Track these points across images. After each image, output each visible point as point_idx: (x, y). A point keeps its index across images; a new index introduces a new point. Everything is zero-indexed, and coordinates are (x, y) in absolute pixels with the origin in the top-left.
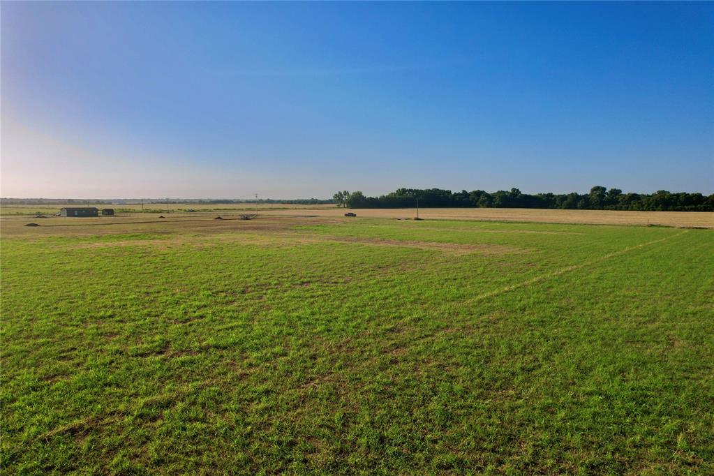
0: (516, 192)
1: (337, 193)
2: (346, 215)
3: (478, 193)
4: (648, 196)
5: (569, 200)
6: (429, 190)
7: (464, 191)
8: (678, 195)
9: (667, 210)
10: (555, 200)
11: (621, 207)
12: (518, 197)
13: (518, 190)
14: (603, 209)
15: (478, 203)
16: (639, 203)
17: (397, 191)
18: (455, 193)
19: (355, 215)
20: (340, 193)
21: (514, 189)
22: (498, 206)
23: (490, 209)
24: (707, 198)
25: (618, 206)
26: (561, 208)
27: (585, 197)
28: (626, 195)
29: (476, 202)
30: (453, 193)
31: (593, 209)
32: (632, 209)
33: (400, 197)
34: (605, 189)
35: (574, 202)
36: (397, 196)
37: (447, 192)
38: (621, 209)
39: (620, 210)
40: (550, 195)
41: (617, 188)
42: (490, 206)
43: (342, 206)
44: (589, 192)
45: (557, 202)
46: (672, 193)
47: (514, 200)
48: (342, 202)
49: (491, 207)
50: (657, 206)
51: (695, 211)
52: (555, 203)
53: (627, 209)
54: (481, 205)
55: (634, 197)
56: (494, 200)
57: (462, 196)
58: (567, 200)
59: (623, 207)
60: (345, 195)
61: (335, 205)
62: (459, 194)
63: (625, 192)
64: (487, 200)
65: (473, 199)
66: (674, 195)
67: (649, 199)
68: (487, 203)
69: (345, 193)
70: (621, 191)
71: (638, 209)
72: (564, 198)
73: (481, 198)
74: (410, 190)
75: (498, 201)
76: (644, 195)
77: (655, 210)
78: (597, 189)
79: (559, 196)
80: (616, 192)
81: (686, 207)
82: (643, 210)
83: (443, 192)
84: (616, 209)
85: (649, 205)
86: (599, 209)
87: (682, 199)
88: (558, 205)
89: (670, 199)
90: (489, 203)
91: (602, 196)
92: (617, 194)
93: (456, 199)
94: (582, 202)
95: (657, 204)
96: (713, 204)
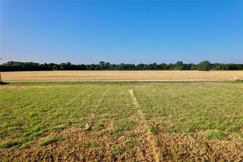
0: (69, 64)
3: (52, 64)
6: (28, 63)
10: (86, 67)
11: (111, 69)
12: (70, 66)
13: (70, 63)
14: (105, 70)
15: (52, 69)
16: (117, 68)
17: (8, 63)
21: (68, 63)
22: (62, 70)
23: (59, 71)
24: (137, 66)
25: (110, 69)
26: (89, 70)
27: (97, 65)
28: (112, 65)
29: (52, 68)
30: (40, 64)
31: (101, 70)
32: (115, 70)
33: (10, 65)
34: (104, 62)
35: (93, 68)
36: (8, 65)
37: (37, 64)
38: (111, 70)
40: (83, 65)
41: (108, 62)
42: (59, 69)
44: (99, 64)
45: (87, 67)
47: (68, 67)
50: (123, 69)
51: (134, 70)
53: (113, 70)
54: (54, 69)
55: (114, 65)
56: (60, 67)
57: (44, 65)
58: (91, 67)
59: (112, 69)
62: (43, 65)
64: (57, 67)
65: (50, 67)
66: (127, 65)
67: (120, 66)
68: (57, 68)
70: (110, 63)
71: (117, 70)
72: (89, 66)
73: (54, 67)
74: (16, 62)
75: (62, 67)
77: (122, 70)
78: (101, 62)
79: (87, 65)
80: (108, 64)
81: (132, 69)
82: (118, 70)
83: (35, 64)
84: (109, 70)
85: (120, 68)
86: (103, 70)
87: (130, 66)
88: (87, 69)
90: (58, 69)
91: (103, 65)
92: (109, 64)
93: (42, 67)
94: (96, 67)
95: (123, 68)
96: (139, 68)
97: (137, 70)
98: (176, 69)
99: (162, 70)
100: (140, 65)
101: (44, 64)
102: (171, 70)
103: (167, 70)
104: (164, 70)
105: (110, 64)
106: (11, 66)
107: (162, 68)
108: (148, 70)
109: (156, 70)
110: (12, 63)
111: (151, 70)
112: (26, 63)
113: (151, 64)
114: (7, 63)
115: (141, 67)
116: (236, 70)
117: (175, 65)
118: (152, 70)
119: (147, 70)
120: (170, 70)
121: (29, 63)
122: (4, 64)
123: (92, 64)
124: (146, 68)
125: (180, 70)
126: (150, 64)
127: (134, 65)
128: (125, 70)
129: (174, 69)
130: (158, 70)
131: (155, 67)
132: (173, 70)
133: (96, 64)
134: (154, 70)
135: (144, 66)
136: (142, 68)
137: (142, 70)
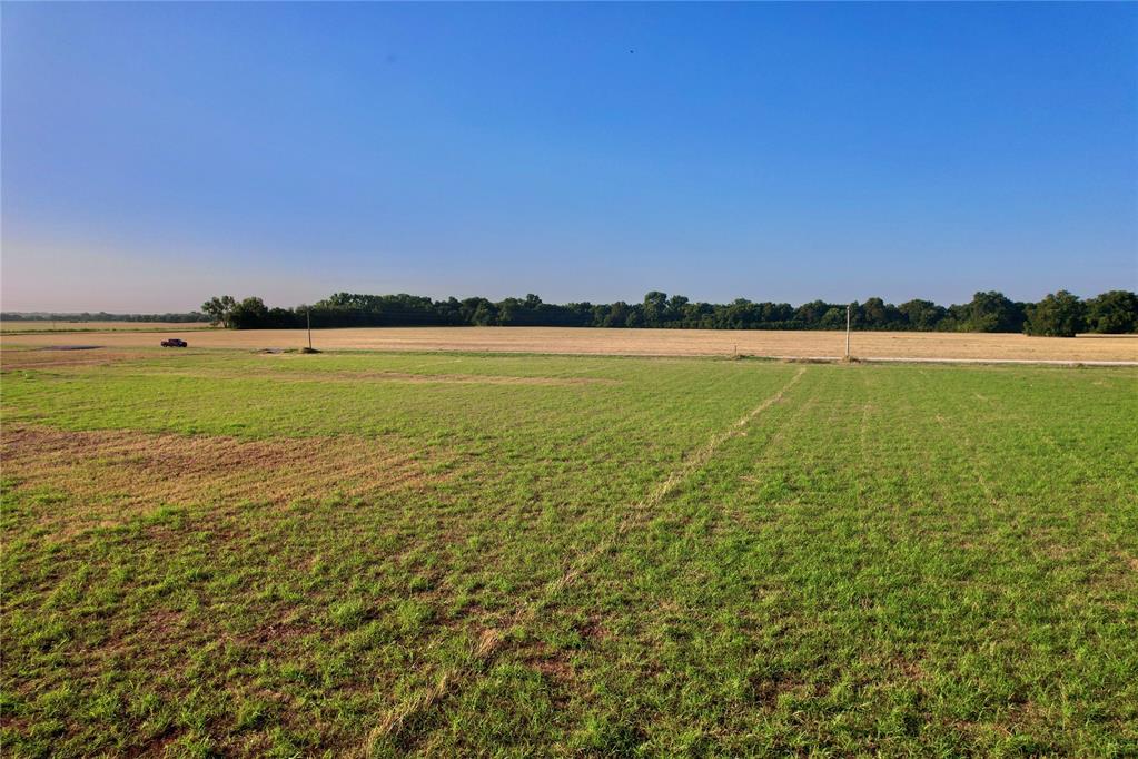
0: (533, 300)
1: (210, 301)
2: (165, 344)
3: (474, 303)
4: (724, 307)
5: (613, 313)
6: (392, 297)
7: (452, 299)
8: (762, 306)
9: (749, 328)
10: (594, 312)
11: (689, 324)
12: (537, 308)
13: (537, 298)
14: (663, 328)
15: (474, 319)
16: (712, 318)
17: (332, 298)
18: (437, 302)
19: (184, 345)
20: (216, 301)
21: (531, 296)
22: (506, 324)
23: (492, 328)
24: (798, 311)
25: (684, 321)
26: (601, 326)
27: (637, 308)
28: (694, 306)
29: (471, 317)
30: (433, 302)
31: (649, 327)
32: (703, 327)
33: (337, 307)
34: (664, 296)
35: (621, 317)
36: (331, 307)
37: (424, 299)
38: (688, 327)
40: (586, 306)
41: (683, 296)
42: (492, 323)
43: (222, 324)
44: (642, 302)
45: (597, 316)
46: (754, 302)
47: (530, 313)
48: (221, 317)
49: (495, 325)
50: (736, 323)
52: (593, 319)
53: (696, 327)
54: (478, 322)
55: (706, 309)
56: (499, 313)
57: (448, 308)
58: (610, 313)
60: (226, 303)
61: (208, 324)
62: (444, 304)
63: (692, 301)
64: (487, 313)
65: (466, 312)
66: (757, 306)
67: (725, 312)
68: (487, 317)
69: (226, 300)
71: (712, 327)
72: (606, 310)
73: (479, 311)
74: (356, 297)
75: (504, 315)
76: (718, 306)
77: (733, 329)
78: (654, 295)
79: (599, 306)
80: (681, 301)
81: (773, 324)
82: (717, 328)
83: (417, 300)
84: (681, 328)
85: (726, 320)
86: (658, 327)
87: (767, 311)
88: (598, 322)
89: (752, 312)
90: (491, 319)
91: (660, 306)
92: (682, 303)
93: (440, 312)
94: (632, 316)
95: (736, 320)
96: (806, 319)
97: (796, 328)
98: (965, 326)
99: (905, 330)
100: (810, 306)
101: (447, 301)
102: (947, 330)
103: (931, 331)
104: (914, 329)
105: (690, 302)
106: (338, 311)
107: (909, 322)
108: (844, 329)
109: (877, 330)
110: (345, 297)
112: (387, 297)
113: (856, 303)
114: (329, 300)
115: (817, 317)
117: (968, 310)
118: (862, 329)
120: (940, 331)
121: (397, 298)
122: (322, 302)
123: (614, 303)
124: (835, 319)
125: (982, 331)
126: (855, 305)
127: (788, 307)
129: (959, 327)
130: (887, 329)
131: (874, 315)
132: (955, 331)
133: (631, 302)
134: (870, 330)
135: (827, 313)
136: (820, 320)
137: (817, 328)
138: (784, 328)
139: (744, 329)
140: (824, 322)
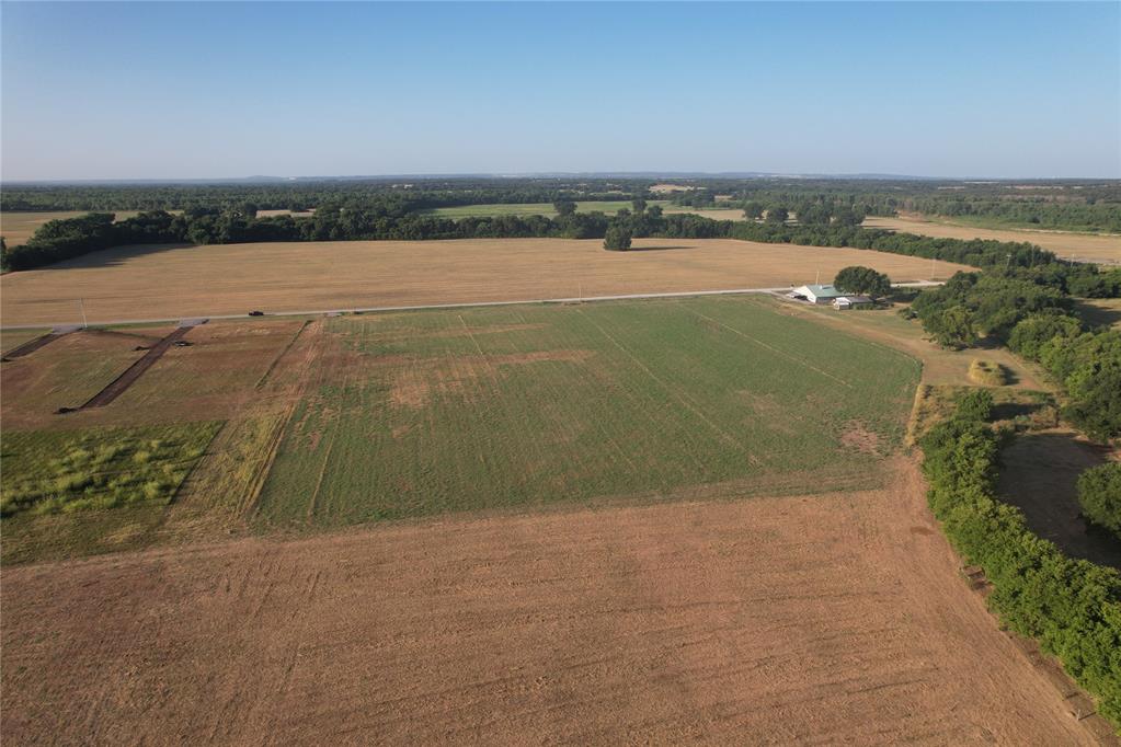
9: (428, 239)
11: (381, 236)
14: (360, 239)
16: (398, 231)
22: (226, 242)
24: (458, 224)
25: (377, 234)
26: (310, 241)
31: (349, 240)
32: (393, 239)
39: (381, 239)
42: (213, 241)
45: (303, 230)
49: (216, 243)
53: (387, 238)
56: (215, 232)
58: (314, 228)
64: (204, 232)
65: (177, 231)
68: (207, 236)
71: (399, 238)
72: (309, 226)
82: (404, 239)
84: (375, 239)
85: (408, 233)
88: (305, 237)
94: (334, 231)
95: (417, 232)
96: (465, 231)
97: (459, 237)
98: (566, 234)
99: (529, 237)
100: (466, 221)
103: (546, 237)
104: (535, 236)
107: (532, 231)
108: (492, 237)
109: (513, 237)
111: (498, 237)
115: (471, 228)
116: (713, 237)
118: (502, 237)
119: (488, 237)
124: (485, 229)
127: (451, 222)
128: (425, 238)
129: (562, 235)
130: (518, 237)
131: (511, 227)
132: (560, 237)
134: (508, 237)
135: (480, 226)
136: (475, 230)
137: (473, 237)
138: (451, 237)
139: (423, 239)
140: (477, 232)
